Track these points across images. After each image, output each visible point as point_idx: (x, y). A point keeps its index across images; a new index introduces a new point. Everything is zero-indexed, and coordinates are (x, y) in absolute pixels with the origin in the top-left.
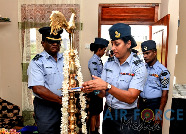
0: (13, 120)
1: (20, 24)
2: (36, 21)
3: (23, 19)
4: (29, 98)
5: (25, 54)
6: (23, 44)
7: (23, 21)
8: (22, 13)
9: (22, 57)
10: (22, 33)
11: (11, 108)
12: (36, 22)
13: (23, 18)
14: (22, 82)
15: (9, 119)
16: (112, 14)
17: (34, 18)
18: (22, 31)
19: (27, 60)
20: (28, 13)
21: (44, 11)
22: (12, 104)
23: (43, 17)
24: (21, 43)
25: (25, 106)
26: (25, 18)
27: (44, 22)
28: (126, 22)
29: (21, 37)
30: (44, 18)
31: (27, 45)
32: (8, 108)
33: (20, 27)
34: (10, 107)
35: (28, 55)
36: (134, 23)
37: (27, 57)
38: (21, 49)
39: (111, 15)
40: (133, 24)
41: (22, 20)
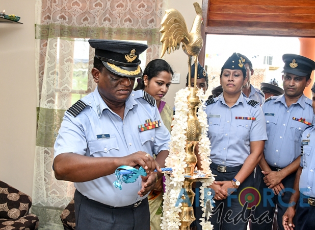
0: (21, 225)
1: (39, 29)
2: (72, 22)
3: (45, 19)
4: (47, 181)
5: (46, 89)
6: (42, 68)
7: (45, 23)
8: (43, 7)
9: (38, 95)
10: (42, 46)
11: (15, 200)
12: (70, 25)
13: (44, 16)
14: (37, 147)
15: (12, 222)
16: (231, 12)
17: (67, 17)
18: (41, 43)
19: (48, 102)
20: (56, 6)
21: (88, 3)
22: (16, 191)
23: (87, 15)
24: (37, 66)
25: (39, 195)
26: (49, 17)
27: (87, 25)
28: (262, 29)
29: (39, 55)
30: (88, 18)
31: (51, 72)
32: (10, 199)
33: (39, 35)
34: (13, 197)
35: (51, 91)
36: (278, 31)
37: (48, 96)
38: (37, 80)
39: (229, 14)
40: (276, 33)
41: (43, 20)
